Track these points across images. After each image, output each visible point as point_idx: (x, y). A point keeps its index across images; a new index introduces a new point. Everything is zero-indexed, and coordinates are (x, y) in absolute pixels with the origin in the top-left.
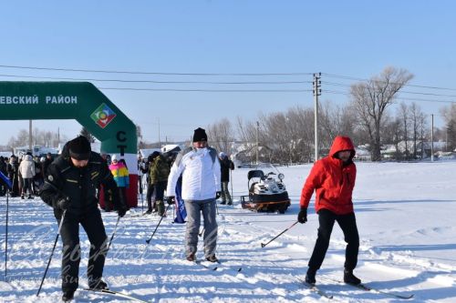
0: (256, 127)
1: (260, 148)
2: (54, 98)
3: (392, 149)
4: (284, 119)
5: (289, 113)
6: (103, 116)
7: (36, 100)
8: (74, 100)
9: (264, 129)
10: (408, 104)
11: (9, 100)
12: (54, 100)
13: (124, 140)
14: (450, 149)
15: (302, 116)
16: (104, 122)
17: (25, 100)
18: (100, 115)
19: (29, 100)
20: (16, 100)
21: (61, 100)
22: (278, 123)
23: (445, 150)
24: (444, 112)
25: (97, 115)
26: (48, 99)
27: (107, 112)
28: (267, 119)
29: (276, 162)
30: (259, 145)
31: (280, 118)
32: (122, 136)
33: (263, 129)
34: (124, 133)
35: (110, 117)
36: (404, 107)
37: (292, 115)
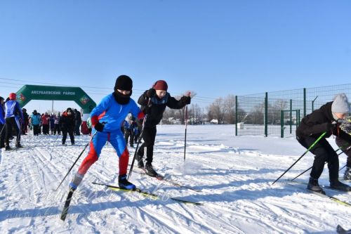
3: (188, 120)
7: (59, 93)
8: (74, 93)
10: (195, 104)
11: (50, 93)
12: (66, 93)
14: (209, 121)
16: (85, 102)
17: (55, 93)
18: (83, 99)
19: (57, 93)
20: (52, 93)
21: (69, 93)
23: (207, 121)
24: (207, 108)
26: (64, 93)
27: (86, 98)
35: (87, 100)
36: (193, 105)
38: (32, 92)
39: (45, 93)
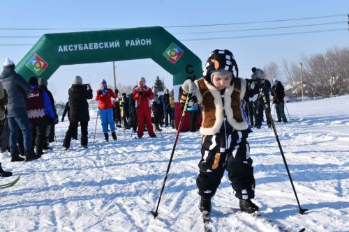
0: (300, 67)
1: (304, 85)
2: (132, 41)
4: (323, 59)
5: (328, 53)
6: (173, 53)
7: (117, 44)
8: (149, 42)
9: (307, 68)
11: (96, 46)
12: (132, 43)
13: (192, 72)
15: (339, 55)
16: (175, 58)
17: (108, 45)
18: (171, 53)
19: (112, 45)
20: (101, 45)
21: (138, 42)
22: (318, 62)
25: (168, 53)
26: (127, 42)
27: (176, 50)
28: (309, 59)
29: (318, 95)
30: (304, 83)
31: (320, 58)
32: (190, 69)
33: (305, 68)
34: (191, 66)
35: (179, 54)
37: (330, 54)
38: (60, 49)
39: (86, 47)
